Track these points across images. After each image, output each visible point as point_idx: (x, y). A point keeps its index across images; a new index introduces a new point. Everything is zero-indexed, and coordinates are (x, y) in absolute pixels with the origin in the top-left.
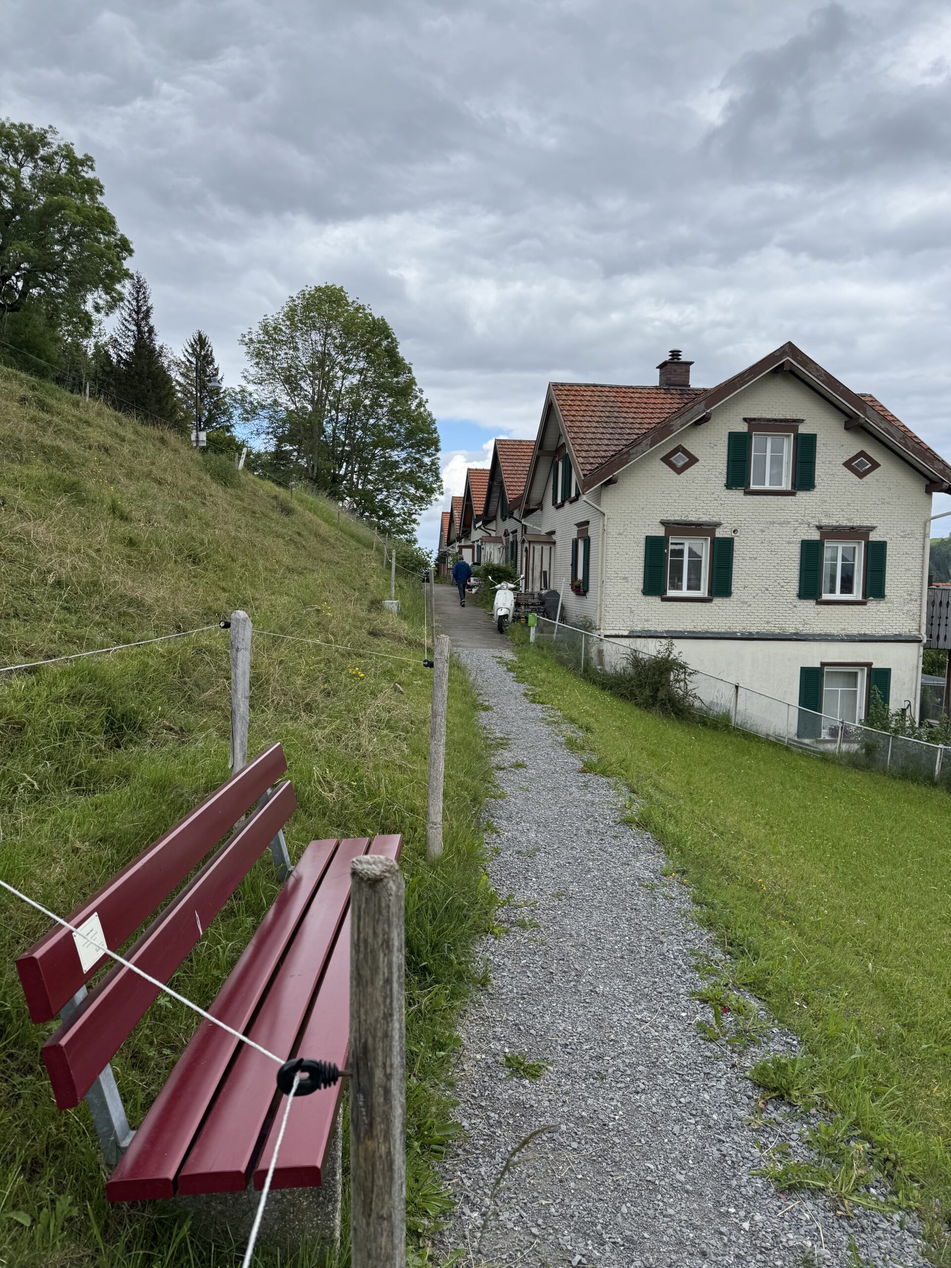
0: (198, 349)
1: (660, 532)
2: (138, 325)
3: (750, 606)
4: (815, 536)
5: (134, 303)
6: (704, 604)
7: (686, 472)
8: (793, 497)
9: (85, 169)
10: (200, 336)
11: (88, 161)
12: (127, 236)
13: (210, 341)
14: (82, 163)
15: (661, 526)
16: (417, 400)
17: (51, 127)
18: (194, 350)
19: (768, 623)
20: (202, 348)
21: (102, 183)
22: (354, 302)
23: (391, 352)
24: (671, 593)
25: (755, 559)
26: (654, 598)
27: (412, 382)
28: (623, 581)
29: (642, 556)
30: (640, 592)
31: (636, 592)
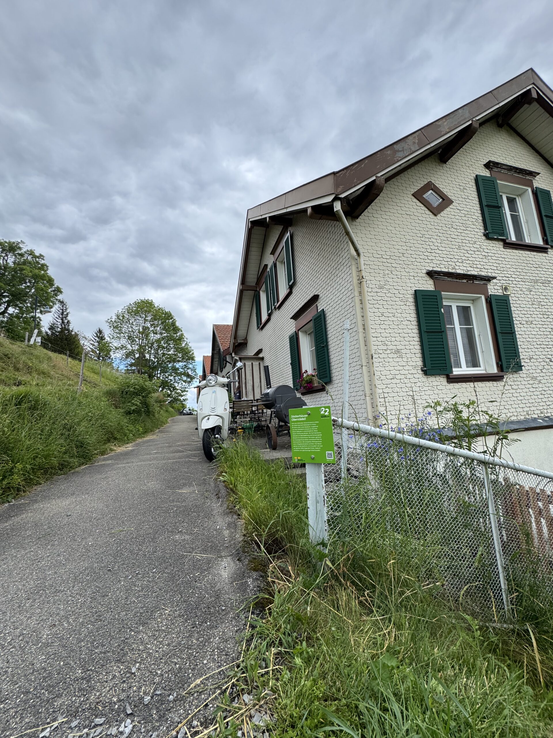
0: (99, 334)
1: (429, 285)
2: (62, 320)
3: (540, 382)
5: (61, 311)
6: (495, 383)
7: (442, 214)
8: (546, 254)
9: (40, 260)
10: (100, 330)
11: (41, 256)
12: (60, 287)
13: (103, 331)
14: (38, 257)
16: (185, 342)
17: (21, 241)
18: (97, 335)
20: (100, 334)
21: (48, 265)
22: (158, 306)
23: (173, 324)
25: (532, 323)
26: (438, 378)
27: (182, 335)
28: (396, 356)
29: (414, 319)
30: (420, 372)
31: (415, 372)
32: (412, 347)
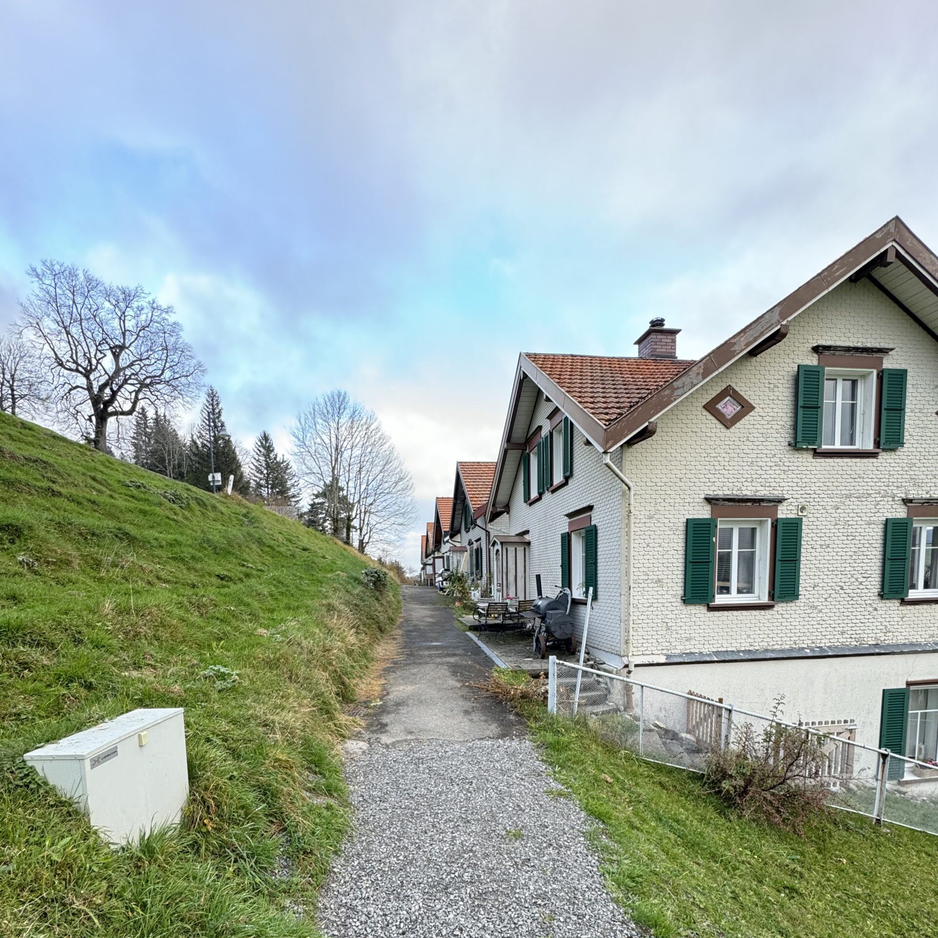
1: (704, 513)
2: (214, 422)
3: (820, 611)
4: (901, 513)
6: (763, 612)
7: (738, 425)
8: (874, 460)
9: (169, 315)
10: (265, 434)
11: (169, 309)
13: (271, 437)
15: (705, 504)
19: (843, 633)
20: (266, 442)
21: (181, 324)
24: (720, 599)
25: (828, 546)
26: (697, 607)
28: (656, 585)
29: (681, 548)
30: (679, 600)
31: (674, 600)
32: (674, 577)
